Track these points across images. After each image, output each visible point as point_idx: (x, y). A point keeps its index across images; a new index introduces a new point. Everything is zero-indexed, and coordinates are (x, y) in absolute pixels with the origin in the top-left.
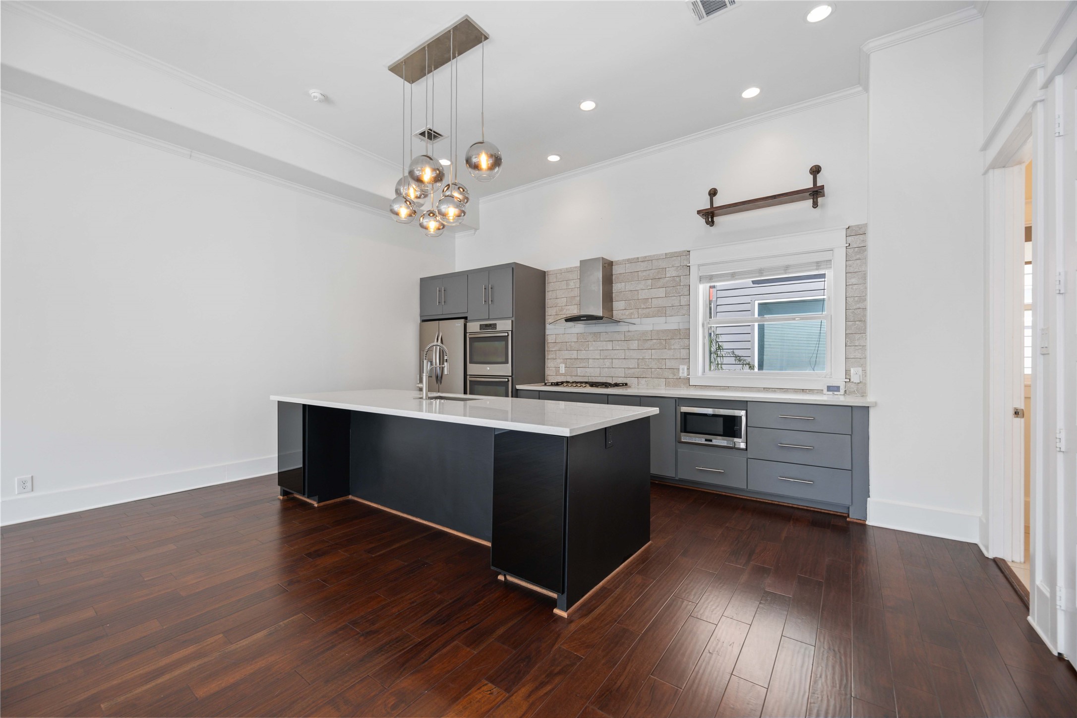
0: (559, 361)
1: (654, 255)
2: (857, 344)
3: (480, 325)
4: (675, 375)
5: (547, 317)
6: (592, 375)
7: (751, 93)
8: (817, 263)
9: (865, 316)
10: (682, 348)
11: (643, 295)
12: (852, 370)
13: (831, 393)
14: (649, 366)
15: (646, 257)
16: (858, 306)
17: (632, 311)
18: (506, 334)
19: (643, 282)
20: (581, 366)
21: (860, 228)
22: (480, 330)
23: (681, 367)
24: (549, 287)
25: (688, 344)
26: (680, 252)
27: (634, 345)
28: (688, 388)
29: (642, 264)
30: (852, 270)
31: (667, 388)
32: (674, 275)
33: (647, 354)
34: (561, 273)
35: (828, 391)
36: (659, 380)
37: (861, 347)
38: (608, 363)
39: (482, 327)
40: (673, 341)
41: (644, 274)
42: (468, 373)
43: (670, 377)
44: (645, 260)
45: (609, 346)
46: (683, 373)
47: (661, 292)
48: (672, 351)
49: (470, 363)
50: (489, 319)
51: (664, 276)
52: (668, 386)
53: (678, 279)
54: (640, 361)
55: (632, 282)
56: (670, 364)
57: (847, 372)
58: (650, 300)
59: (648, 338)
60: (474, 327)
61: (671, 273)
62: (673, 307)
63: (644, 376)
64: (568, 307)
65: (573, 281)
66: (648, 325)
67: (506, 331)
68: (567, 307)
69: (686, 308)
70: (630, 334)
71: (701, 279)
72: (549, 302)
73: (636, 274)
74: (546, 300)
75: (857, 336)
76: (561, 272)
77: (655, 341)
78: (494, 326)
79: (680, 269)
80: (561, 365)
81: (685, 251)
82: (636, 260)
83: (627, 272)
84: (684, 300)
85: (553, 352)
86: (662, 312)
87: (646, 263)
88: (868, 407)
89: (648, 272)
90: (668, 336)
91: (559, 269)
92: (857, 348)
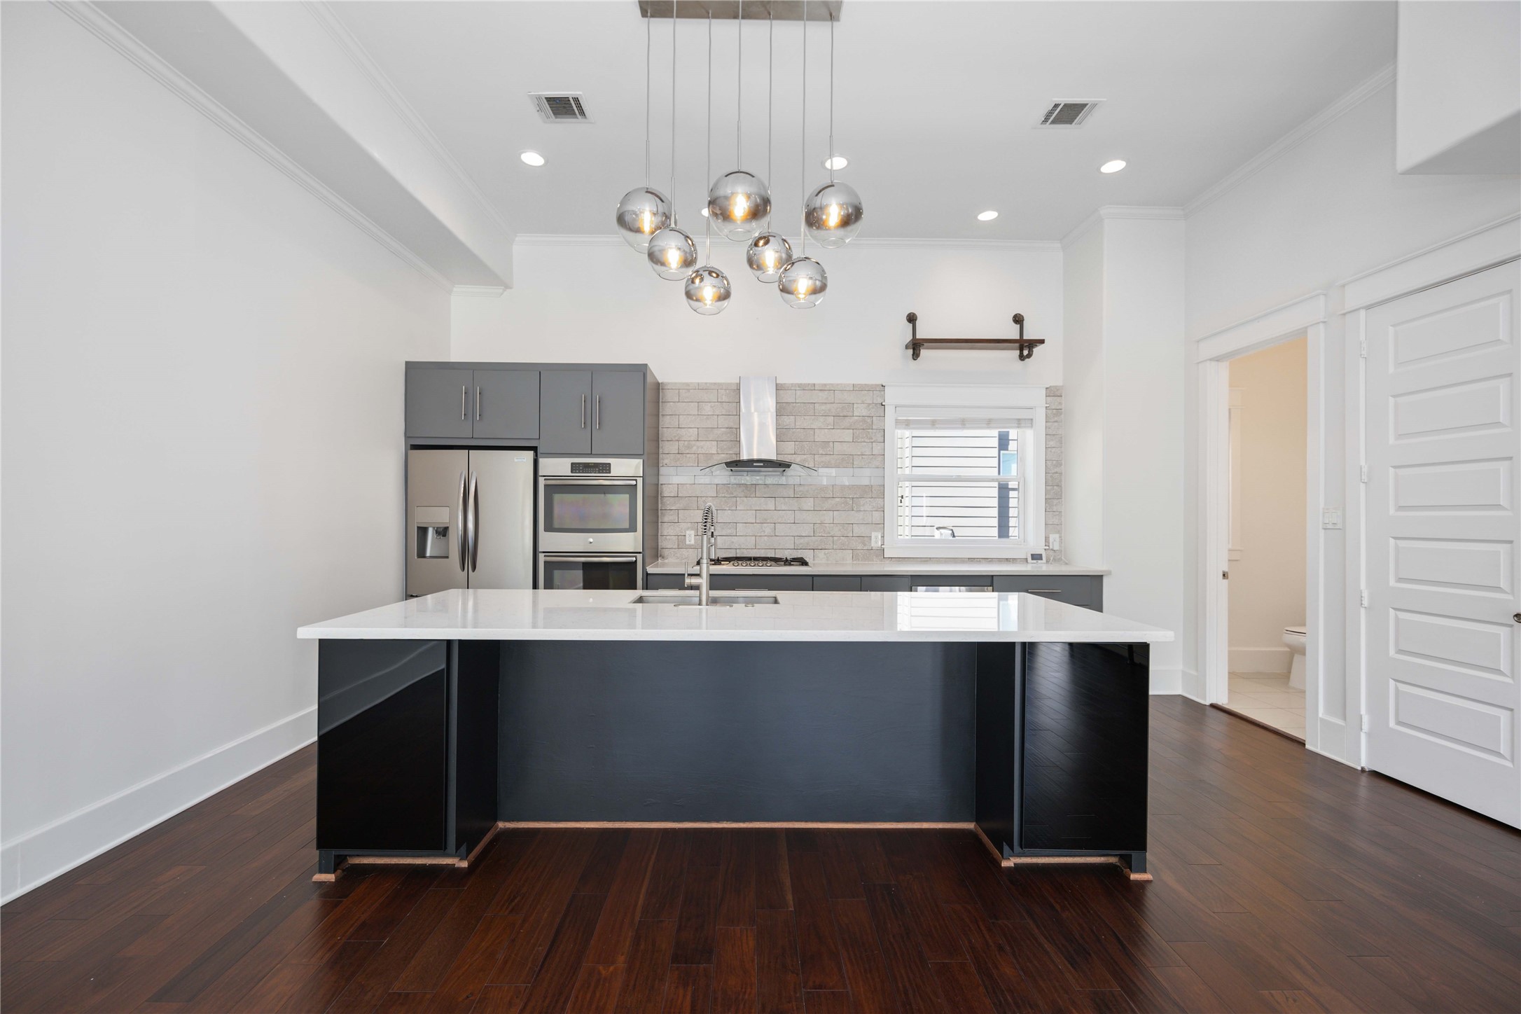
0: (683, 525)
1: (838, 385)
2: (1054, 510)
3: (572, 464)
4: (865, 545)
5: (661, 456)
6: (742, 547)
7: (988, 216)
8: (1019, 420)
9: (1061, 481)
10: (874, 509)
11: (821, 436)
12: (1051, 535)
13: (1035, 561)
14: (829, 533)
15: (825, 385)
16: (1056, 470)
17: (805, 456)
18: (634, 483)
19: (822, 419)
20: (724, 533)
21: (1058, 390)
22: (572, 472)
23: (874, 535)
24: (667, 409)
25: (882, 505)
26: (872, 385)
27: (808, 504)
28: (881, 561)
29: (820, 394)
30: (1050, 432)
31: (855, 562)
32: (864, 414)
33: (828, 517)
34: (688, 390)
35: (1032, 559)
36: (844, 551)
37: (1057, 513)
38: (768, 529)
39: (575, 467)
40: (862, 501)
41: (823, 407)
42: (541, 548)
43: (858, 548)
44: (824, 389)
45: (770, 504)
46: (876, 542)
47: (847, 434)
48: (862, 513)
49: (546, 530)
50: (591, 455)
51: (850, 414)
52: (855, 560)
53: (869, 420)
54: (816, 526)
55: (806, 417)
56: (858, 530)
57: (1047, 539)
58: (831, 444)
59: (828, 496)
60: (556, 467)
61: (860, 410)
62: (863, 456)
63: (823, 547)
64: (702, 444)
65: (709, 404)
66: (827, 476)
67: (634, 478)
68: (698, 443)
69: (880, 458)
70: (801, 488)
71: (899, 423)
72: (665, 433)
73: (812, 406)
74: (660, 429)
75: (1055, 502)
76: (687, 387)
77: (837, 500)
78: (606, 468)
79: (873, 408)
80: (688, 532)
81: (878, 385)
82: (812, 388)
83: (797, 401)
84: (877, 449)
85: (672, 512)
86: (846, 461)
87: (826, 392)
88: (1102, 576)
89: (828, 406)
90: (855, 494)
91: (684, 383)
92: (1055, 513)
